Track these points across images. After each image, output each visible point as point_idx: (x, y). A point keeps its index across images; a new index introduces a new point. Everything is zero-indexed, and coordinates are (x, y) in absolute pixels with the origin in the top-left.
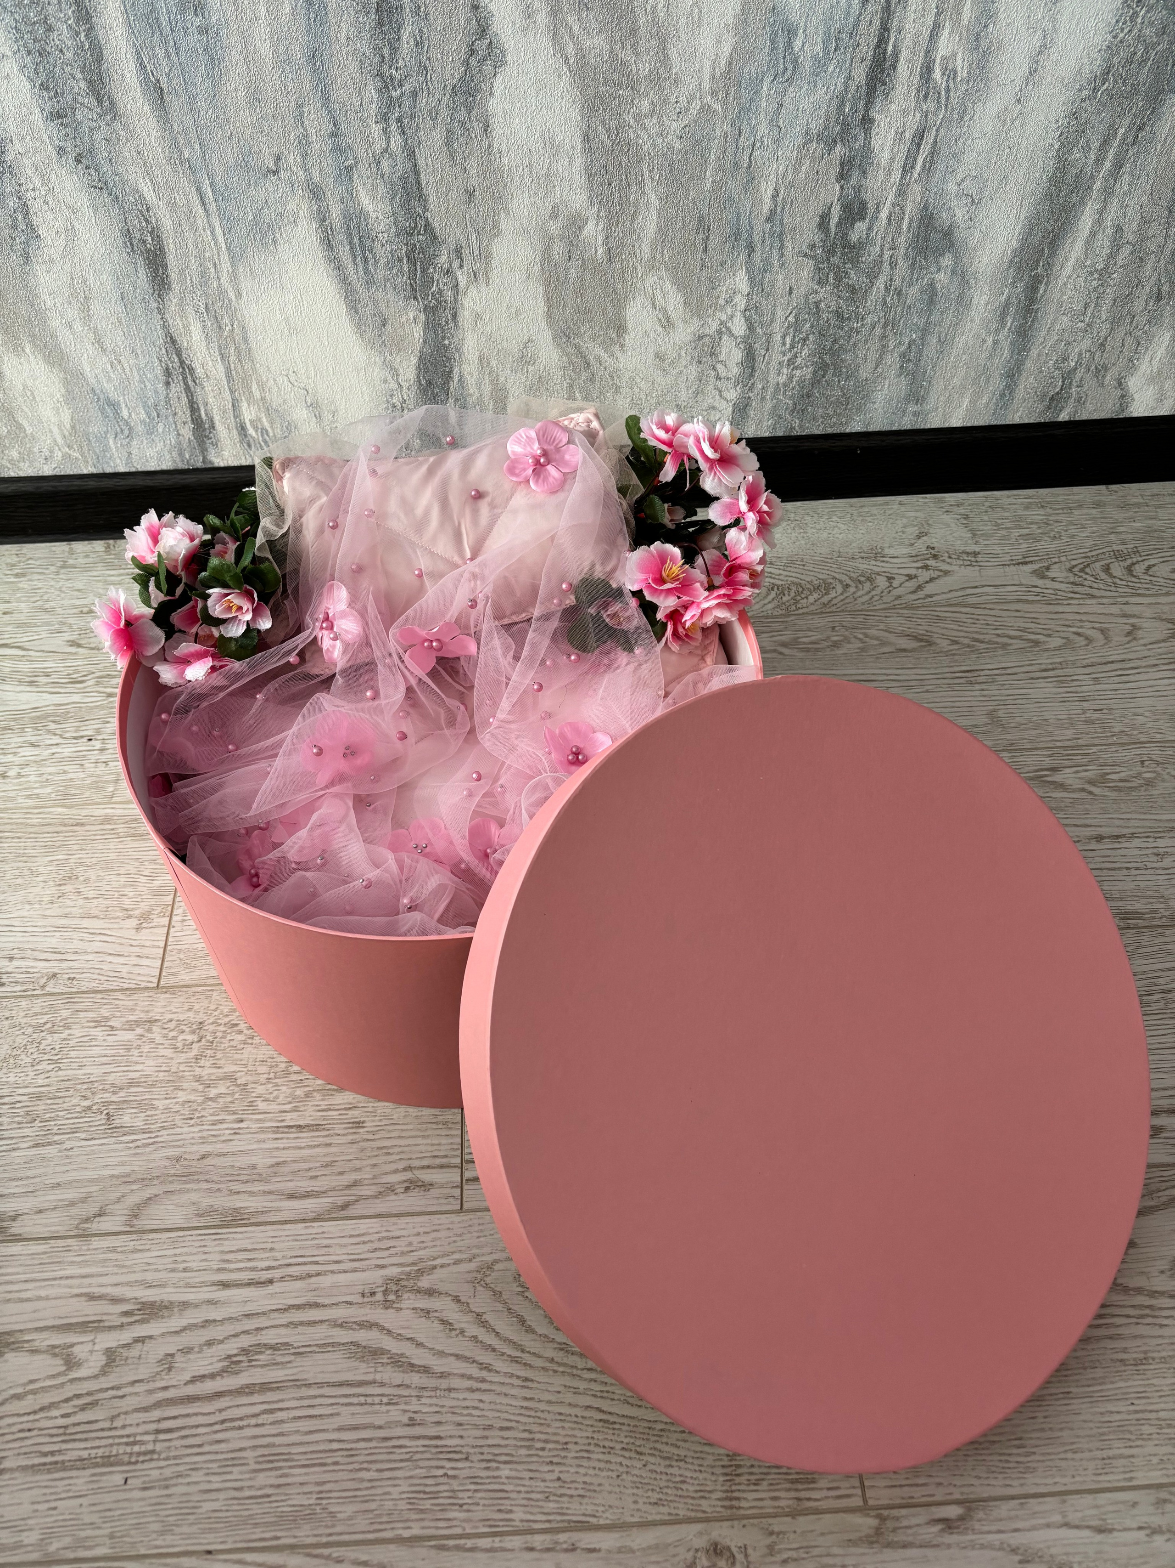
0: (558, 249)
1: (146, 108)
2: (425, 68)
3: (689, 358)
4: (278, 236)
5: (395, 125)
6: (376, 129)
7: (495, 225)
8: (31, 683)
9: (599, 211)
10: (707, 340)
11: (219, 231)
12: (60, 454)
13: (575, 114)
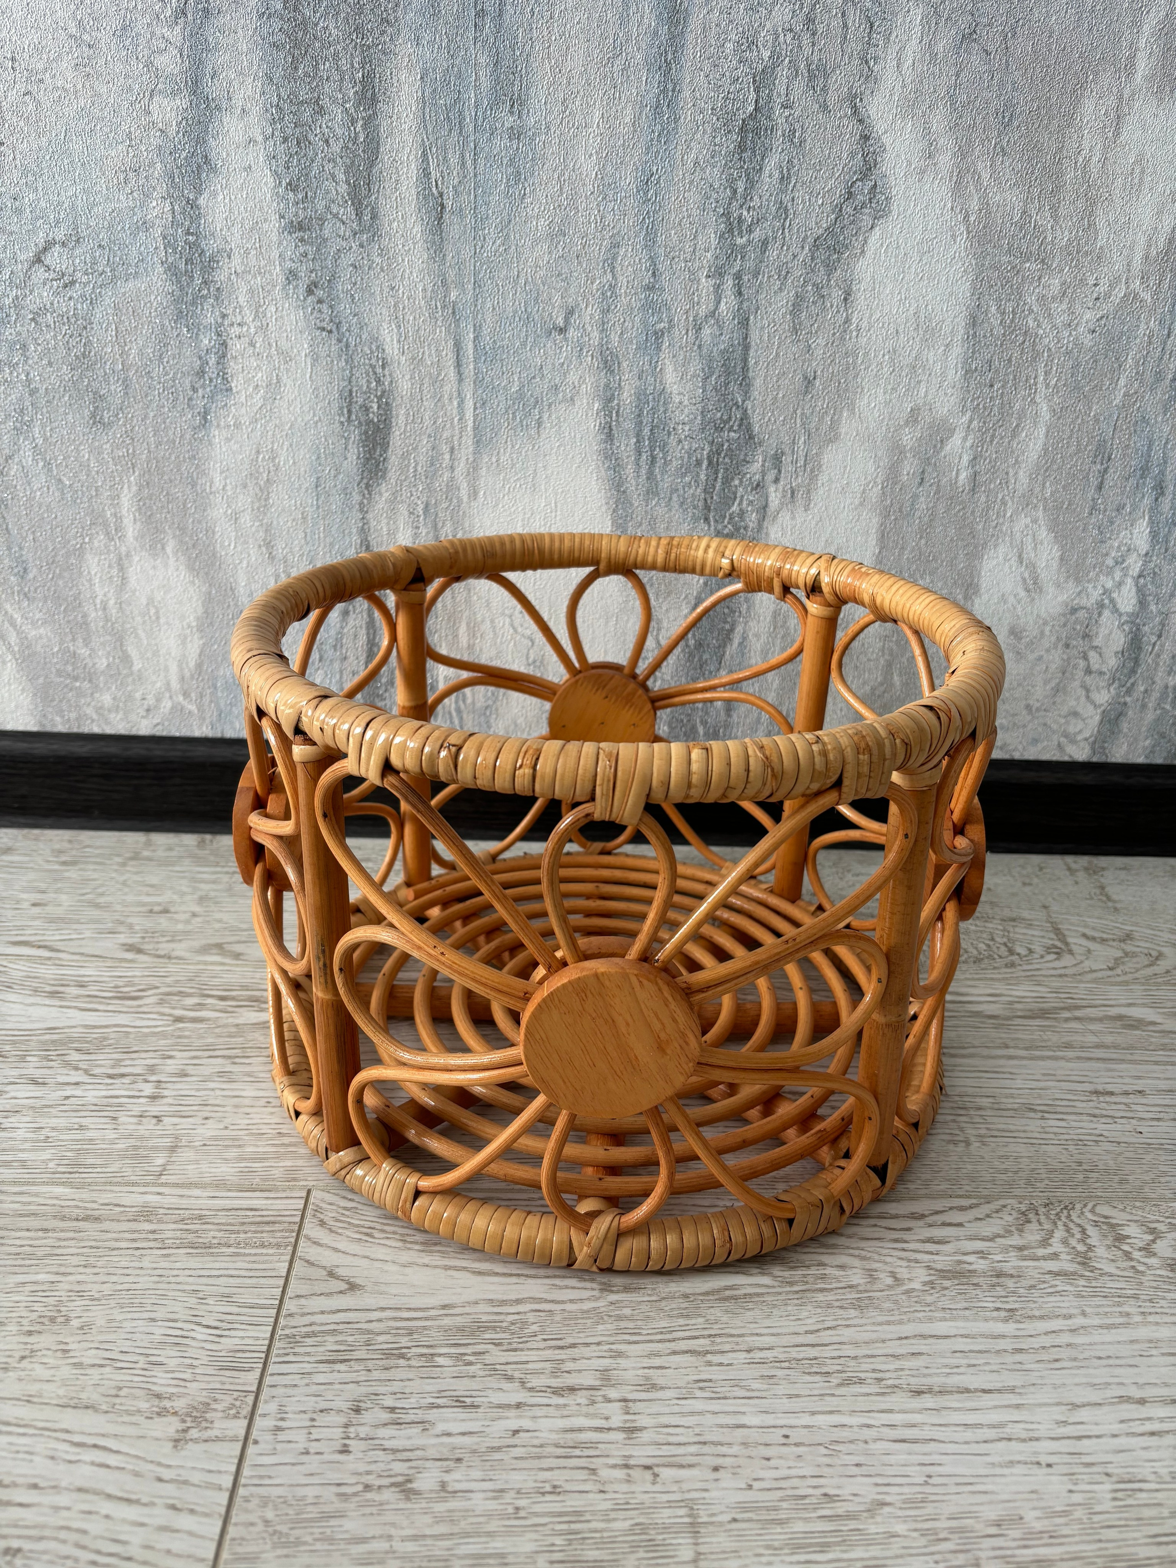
0: (909, 467)
1: (417, 229)
2: (786, 210)
3: (1053, 639)
4: (546, 416)
5: (730, 282)
6: (706, 285)
7: (834, 426)
8: (53, 994)
9: (971, 421)
10: (1081, 614)
11: (469, 404)
12: (169, 704)
13: (964, 289)
